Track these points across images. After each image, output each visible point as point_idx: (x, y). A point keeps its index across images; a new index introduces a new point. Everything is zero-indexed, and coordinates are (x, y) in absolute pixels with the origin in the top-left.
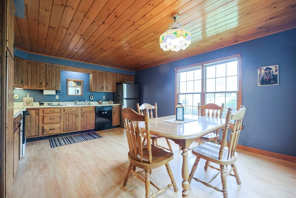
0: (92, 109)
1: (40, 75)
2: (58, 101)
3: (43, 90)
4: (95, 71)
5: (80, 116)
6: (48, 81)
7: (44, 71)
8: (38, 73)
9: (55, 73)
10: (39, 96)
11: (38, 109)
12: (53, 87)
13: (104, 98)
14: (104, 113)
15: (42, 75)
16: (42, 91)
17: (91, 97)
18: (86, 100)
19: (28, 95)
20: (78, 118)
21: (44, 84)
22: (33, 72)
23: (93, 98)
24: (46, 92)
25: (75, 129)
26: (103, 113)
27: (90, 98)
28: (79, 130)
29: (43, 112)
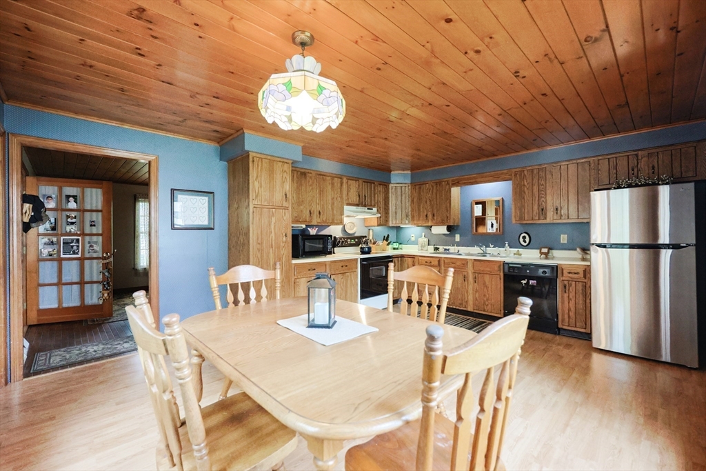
0: (496, 268)
2: (458, 244)
3: (431, 227)
4: (520, 170)
5: (471, 279)
6: (434, 212)
13: (564, 239)
14: (528, 282)
15: (428, 202)
17: (524, 237)
18: (507, 245)
19: (423, 234)
20: (466, 282)
23: (527, 240)
25: (461, 304)
26: (524, 282)
27: (521, 240)
28: (470, 309)
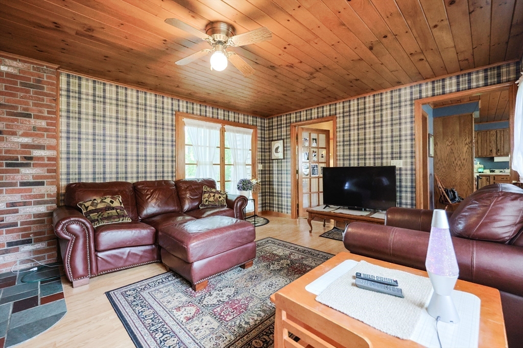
1: (490, 142)
3: (493, 157)
6: (499, 148)
7: (494, 138)
8: (488, 141)
9: (508, 138)
10: (489, 164)
11: (489, 176)
12: (505, 154)
15: (493, 142)
16: (492, 159)
19: (478, 163)
21: (494, 151)
22: (483, 141)
24: (497, 159)
29: (494, 179)
